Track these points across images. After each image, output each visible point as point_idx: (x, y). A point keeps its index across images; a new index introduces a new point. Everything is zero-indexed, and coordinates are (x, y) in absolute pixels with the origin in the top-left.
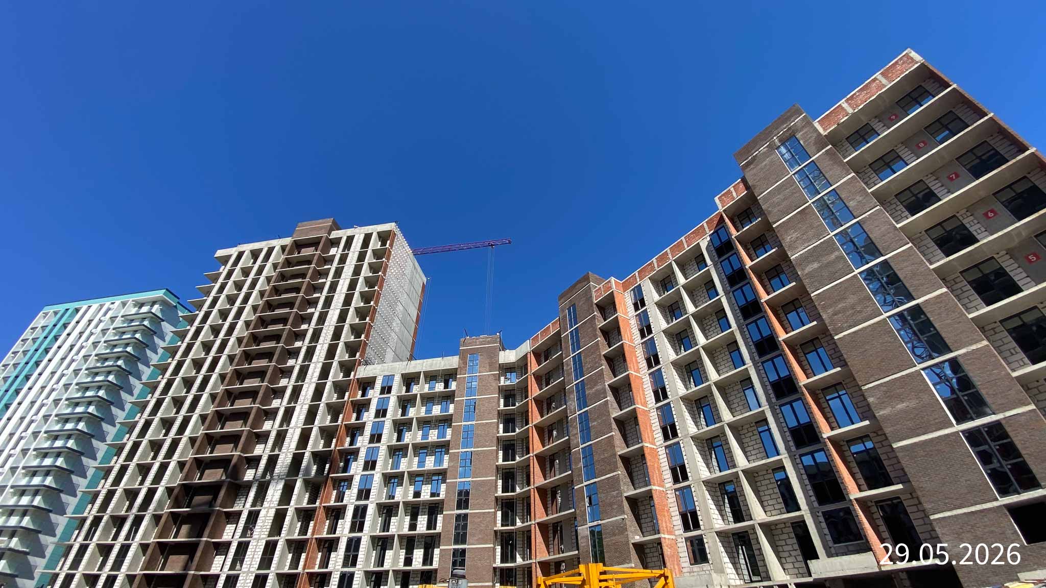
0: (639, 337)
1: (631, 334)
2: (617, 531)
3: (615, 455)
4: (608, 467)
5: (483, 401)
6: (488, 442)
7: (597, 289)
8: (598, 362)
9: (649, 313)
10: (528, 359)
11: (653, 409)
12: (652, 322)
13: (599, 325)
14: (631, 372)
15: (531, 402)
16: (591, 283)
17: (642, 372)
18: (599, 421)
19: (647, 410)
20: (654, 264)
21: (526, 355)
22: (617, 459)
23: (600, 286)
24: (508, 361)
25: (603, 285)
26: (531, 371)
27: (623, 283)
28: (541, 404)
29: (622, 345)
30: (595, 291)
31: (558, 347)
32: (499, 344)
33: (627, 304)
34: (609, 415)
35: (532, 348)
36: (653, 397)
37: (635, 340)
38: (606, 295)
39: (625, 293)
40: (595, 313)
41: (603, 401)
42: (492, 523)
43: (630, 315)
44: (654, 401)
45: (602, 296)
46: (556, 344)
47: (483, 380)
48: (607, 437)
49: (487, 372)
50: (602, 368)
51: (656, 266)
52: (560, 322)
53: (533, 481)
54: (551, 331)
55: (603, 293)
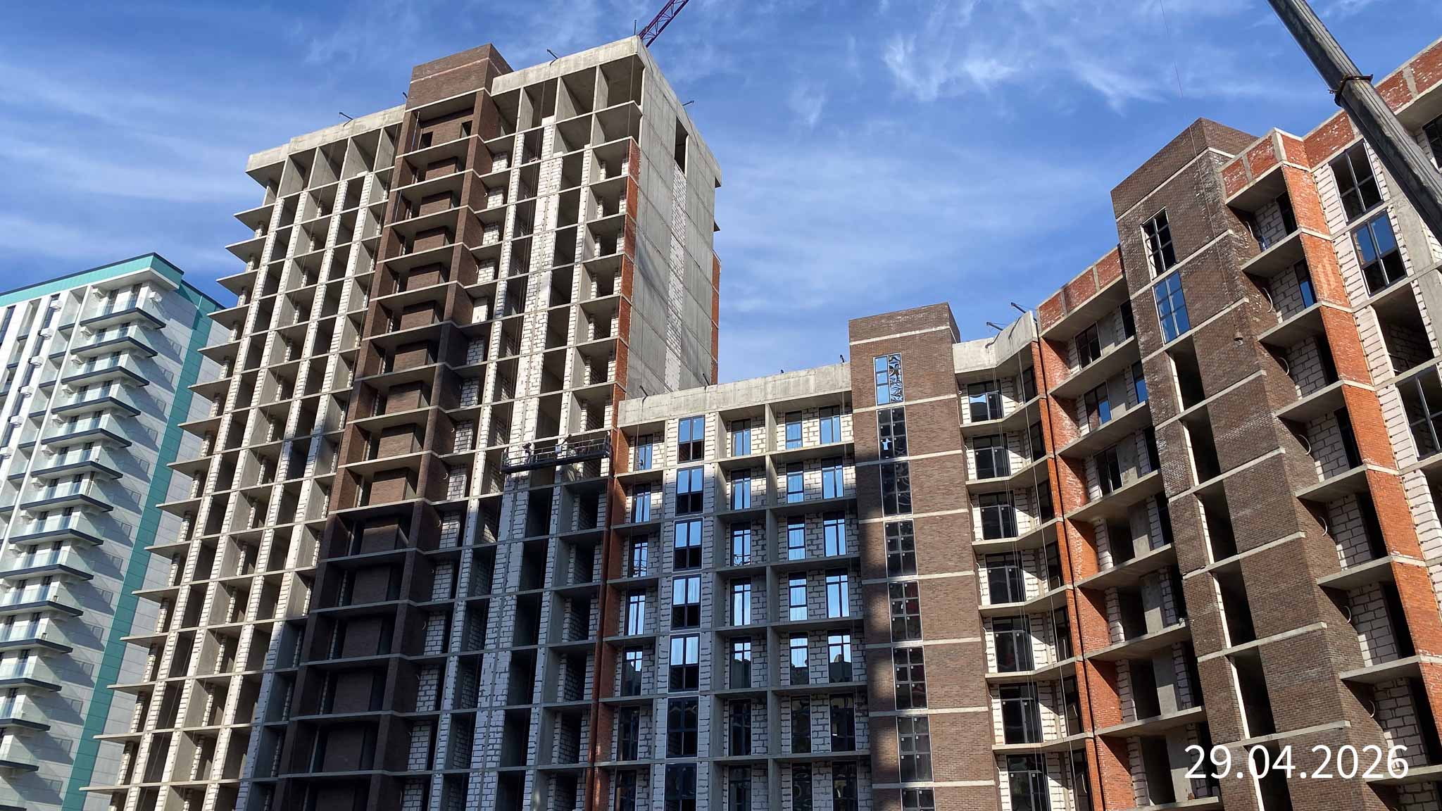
0: (1364, 290)
1: (1342, 281)
3: (1309, 583)
4: (1291, 615)
5: (925, 466)
6: (950, 560)
7: (1230, 163)
8: (1249, 359)
9: (1393, 222)
10: (1035, 358)
11: (1415, 472)
12: (1404, 246)
13: (1244, 261)
14: (1347, 382)
15: (1056, 462)
16: (1210, 149)
17: (1378, 381)
18: (1259, 506)
19: (1397, 473)
20: (1405, 83)
21: (1029, 347)
22: (1316, 594)
23: (1239, 156)
24: (977, 366)
25: (1249, 154)
26: (1048, 386)
27: (1306, 141)
28: (1084, 466)
29: (1317, 312)
30: (1224, 171)
31: (1120, 325)
32: (949, 327)
33: (1323, 199)
34: (1286, 490)
35: (1043, 329)
36: (1412, 441)
37: (1352, 297)
38: (1258, 180)
39: (1313, 169)
40: (1230, 232)
41: (1269, 455)
42: (983, 736)
43: (1333, 231)
44: (1414, 451)
45: (1248, 183)
46: (1115, 317)
47: (920, 417)
48: (1285, 543)
49: (928, 397)
50: (1263, 372)
51: (1412, 85)
52: (1122, 260)
53: (1079, 645)
54: (1097, 284)
55: (1249, 174)
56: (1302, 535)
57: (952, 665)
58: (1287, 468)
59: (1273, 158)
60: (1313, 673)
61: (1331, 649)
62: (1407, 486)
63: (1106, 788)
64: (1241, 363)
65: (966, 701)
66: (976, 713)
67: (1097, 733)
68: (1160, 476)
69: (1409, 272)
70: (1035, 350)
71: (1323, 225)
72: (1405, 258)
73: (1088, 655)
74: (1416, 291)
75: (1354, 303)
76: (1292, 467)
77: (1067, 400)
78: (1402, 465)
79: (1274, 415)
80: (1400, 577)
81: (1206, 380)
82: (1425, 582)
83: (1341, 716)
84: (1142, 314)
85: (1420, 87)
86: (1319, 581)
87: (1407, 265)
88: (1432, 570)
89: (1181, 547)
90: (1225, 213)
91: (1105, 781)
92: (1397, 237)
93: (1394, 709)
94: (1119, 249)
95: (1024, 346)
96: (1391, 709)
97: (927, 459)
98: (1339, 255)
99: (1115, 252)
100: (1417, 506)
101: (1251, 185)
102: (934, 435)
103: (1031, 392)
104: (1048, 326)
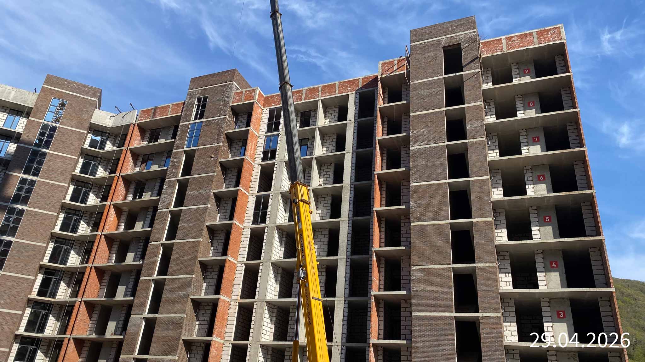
0: (261, 158)
1: (255, 152)
2: (171, 327)
3: (196, 259)
4: (184, 269)
5: (56, 158)
6: (47, 205)
7: (238, 91)
8: (213, 167)
9: (279, 139)
10: (130, 131)
11: (248, 228)
12: (279, 149)
13: (227, 130)
14: (241, 189)
15: (118, 178)
16: (234, 82)
17: (251, 192)
18: (191, 224)
19: (242, 227)
20: (302, 94)
21: (129, 125)
22: (196, 264)
23: (242, 90)
24: (102, 123)
25: (246, 91)
26: (130, 145)
27: (266, 97)
28: (130, 184)
29: (243, 160)
30: (235, 93)
31: (171, 133)
32: (97, 100)
33: (262, 121)
34: (204, 222)
35: (139, 120)
36: (252, 218)
37: (256, 159)
38: (245, 102)
39: (264, 108)
40: (227, 116)
41: (203, 206)
42: (26, 290)
43: (260, 133)
44: (251, 221)
45: (241, 102)
46: (171, 129)
47: (63, 134)
48: (194, 241)
49: (72, 127)
50: (215, 174)
51: (303, 97)
52: (183, 107)
53: (93, 260)
54: (169, 112)
55: (243, 99)
56: (201, 240)
57: (25, 253)
58: (207, 213)
59: (253, 97)
60: (181, 294)
61: (192, 286)
62: (244, 233)
63: (76, 324)
64: (209, 167)
65: (25, 272)
66: (27, 279)
67: (83, 300)
68: (159, 200)
69: (276, 159)
70: (131, 128)
71: (258, 130)
72: (277, 153)
73: (95, 265)
74: (276, 166)
75: (256, 162)
76: (209, 213)
77: (136, 155)
78: (245, 225)
79: (212, 192)
80: (227, 265)
81: (194, 168)
82: (234, 269)
83: (184, 312)
84: (182, 132)
85: (306, 99)
86: (200, 259)
87: (277, 156)
88: (238, 265)
89: (154, 231)
90: (229, 109)
91: (77, 321)
92: (278, 145)
93: (204, 313)
94: (184, 103)
95: (127, 124)
96: (203, 313)
97: (58, 155)
98: (258, 143)
99: (182, 103)
100: (243, 241)
101: (242, 103)
102: (67, 145)
103: (122, 144)
104: (141, 120)
